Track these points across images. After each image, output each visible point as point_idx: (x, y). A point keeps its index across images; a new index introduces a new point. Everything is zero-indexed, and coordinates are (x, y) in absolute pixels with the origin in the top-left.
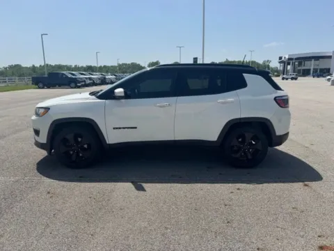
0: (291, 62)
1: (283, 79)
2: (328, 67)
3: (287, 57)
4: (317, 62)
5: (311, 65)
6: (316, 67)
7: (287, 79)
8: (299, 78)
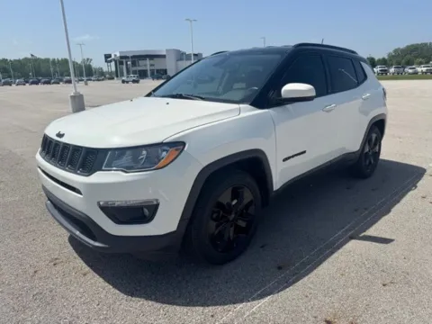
0: (124, 61)
1: (123, 82)
2: (164, 68)
3: (118, 55)
4: (152, 62)
5: (147, 65)
6: (153, 68)
7: (127, 82)
8: (141, 81)
